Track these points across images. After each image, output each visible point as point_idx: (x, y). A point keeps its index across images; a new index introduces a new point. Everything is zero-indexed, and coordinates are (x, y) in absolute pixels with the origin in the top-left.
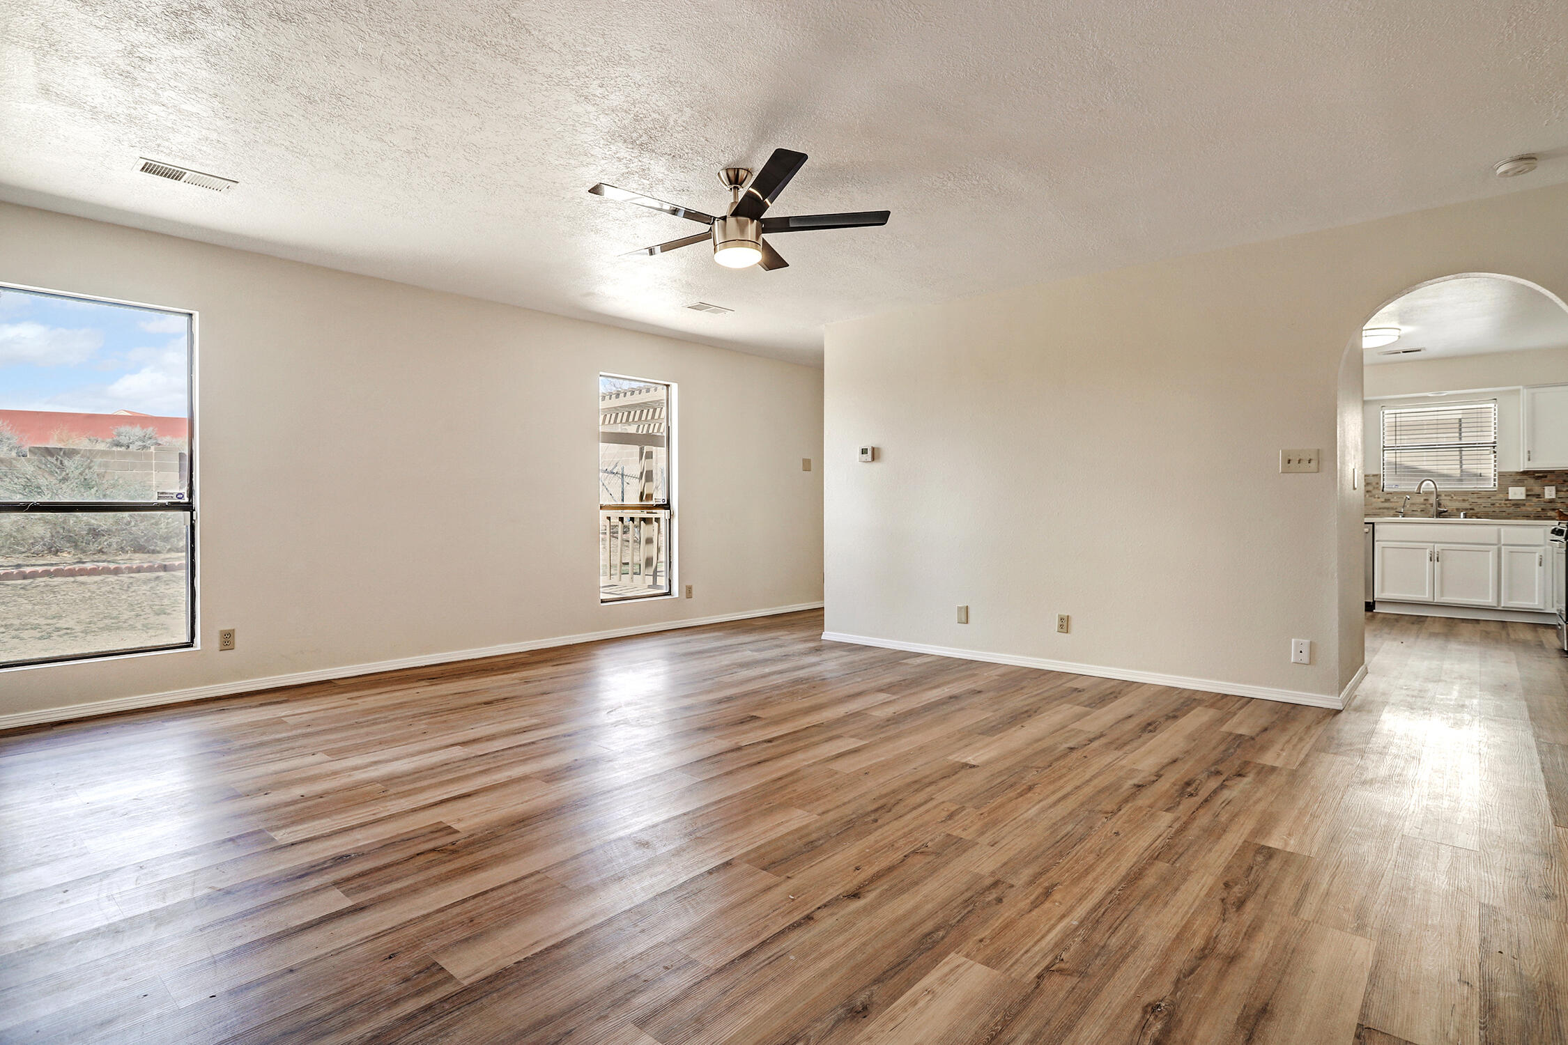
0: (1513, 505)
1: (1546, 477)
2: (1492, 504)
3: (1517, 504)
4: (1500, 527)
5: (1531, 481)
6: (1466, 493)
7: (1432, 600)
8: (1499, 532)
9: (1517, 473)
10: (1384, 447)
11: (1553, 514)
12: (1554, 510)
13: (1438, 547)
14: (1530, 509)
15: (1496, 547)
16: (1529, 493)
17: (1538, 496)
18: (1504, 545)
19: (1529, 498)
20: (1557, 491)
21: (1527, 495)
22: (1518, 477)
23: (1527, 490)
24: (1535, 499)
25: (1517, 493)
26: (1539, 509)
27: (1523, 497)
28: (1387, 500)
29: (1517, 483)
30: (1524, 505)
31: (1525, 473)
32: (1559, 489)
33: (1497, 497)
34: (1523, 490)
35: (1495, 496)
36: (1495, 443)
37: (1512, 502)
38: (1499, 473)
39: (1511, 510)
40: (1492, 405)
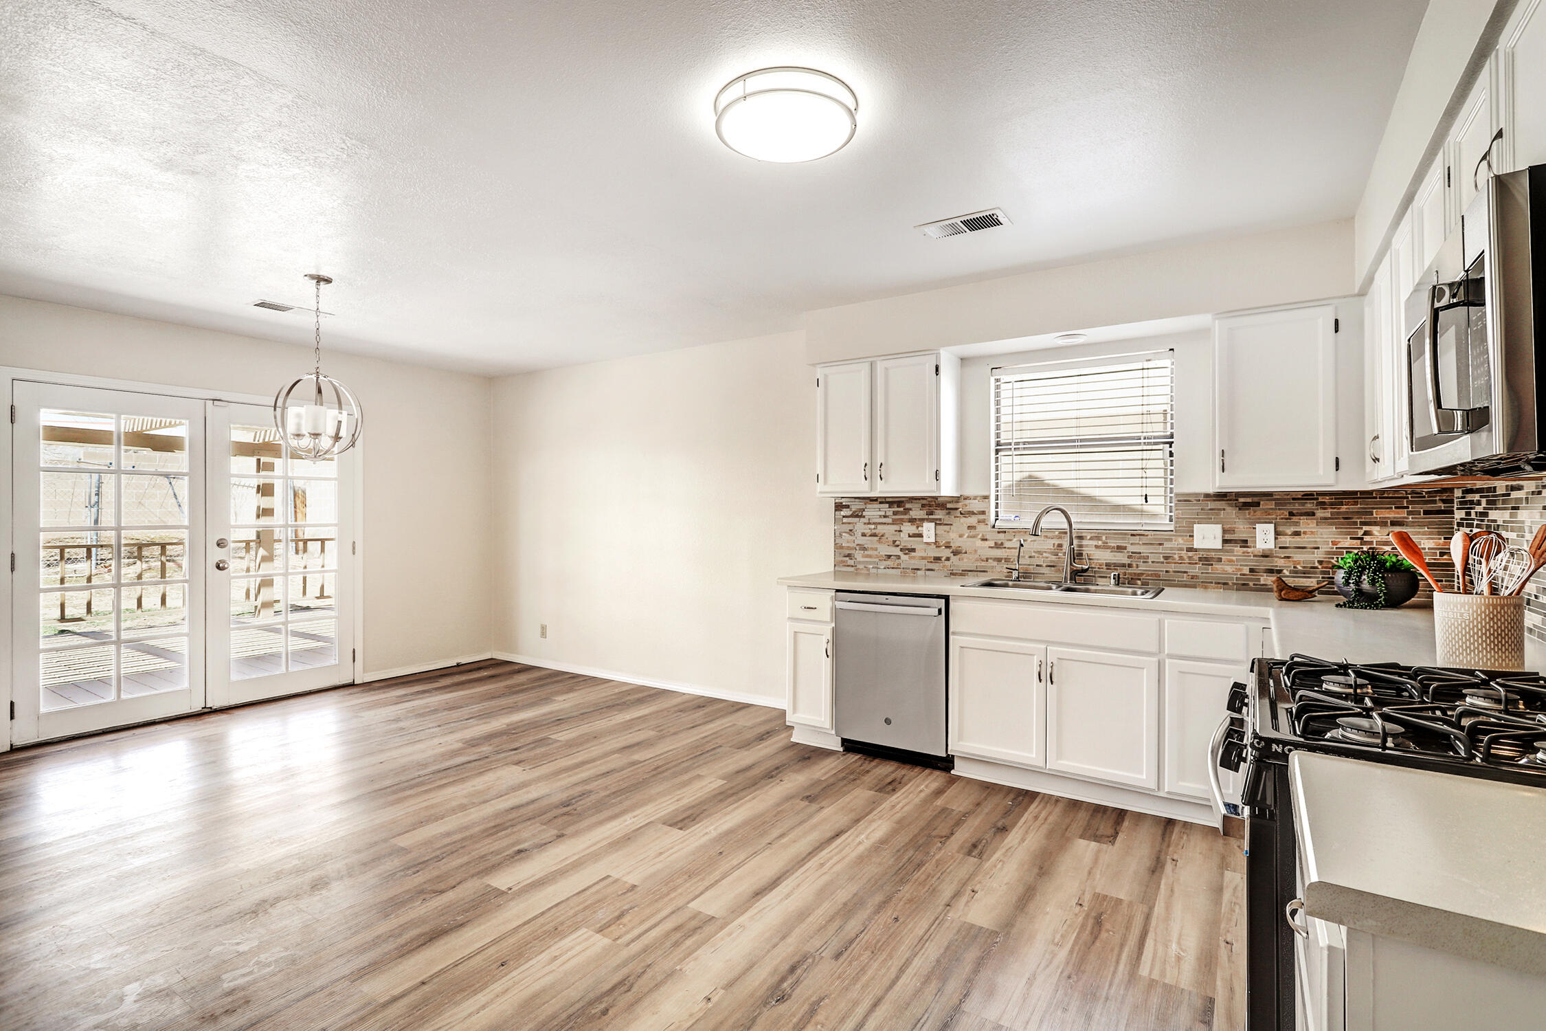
0: (1200, 559)
1: (1258, 504)
2: (1166, 558)
3: (1207, 559)
4: (1162, 616)
5: (1231, 512)
6: (1122, 534)
7: (1042, 764)
8: (1160, 624)
9: (1207, 496)
10: (998, 444)
11: (1269, 580)
12: (1270, 571)
13: (1054, 652)
14: (1229, 569)
15: (1155, 659)
16: (1228, 537)
17: (1244, 543)
18: (1171, 656)
19: (1228, 546)
20: (1277, 533)
21: (1225, 541)
22: (1211, 505)
23: (1224, 531)
24: (1238, 550)
25: (1208, 536)
26: (1246, 571)
27: (1218, 544)
28: (998, 546)
29: (1208, 517)
30: (1220, 560)
31: (1221, 496)
32: (1280, 529)
33: (1173, 544)
34: (1217, 529)
35: (1170, 540)
36: (1172, 436)
37: (1201, 554)
38: (1177, 495)
39: (1196, 570)
40: (1167, 363)
